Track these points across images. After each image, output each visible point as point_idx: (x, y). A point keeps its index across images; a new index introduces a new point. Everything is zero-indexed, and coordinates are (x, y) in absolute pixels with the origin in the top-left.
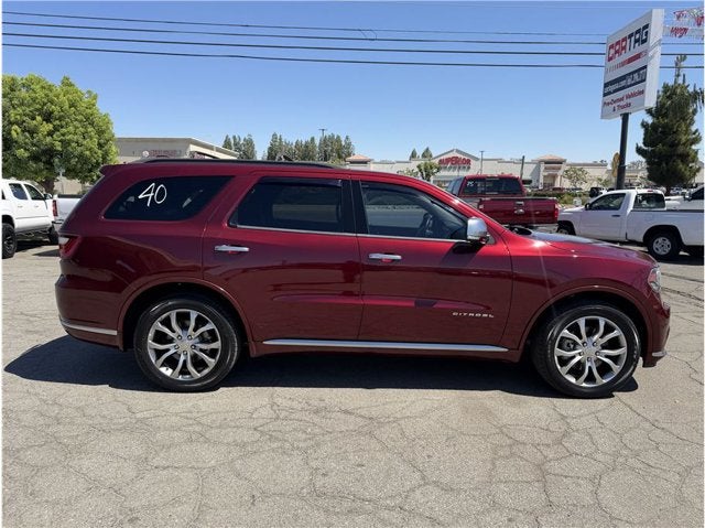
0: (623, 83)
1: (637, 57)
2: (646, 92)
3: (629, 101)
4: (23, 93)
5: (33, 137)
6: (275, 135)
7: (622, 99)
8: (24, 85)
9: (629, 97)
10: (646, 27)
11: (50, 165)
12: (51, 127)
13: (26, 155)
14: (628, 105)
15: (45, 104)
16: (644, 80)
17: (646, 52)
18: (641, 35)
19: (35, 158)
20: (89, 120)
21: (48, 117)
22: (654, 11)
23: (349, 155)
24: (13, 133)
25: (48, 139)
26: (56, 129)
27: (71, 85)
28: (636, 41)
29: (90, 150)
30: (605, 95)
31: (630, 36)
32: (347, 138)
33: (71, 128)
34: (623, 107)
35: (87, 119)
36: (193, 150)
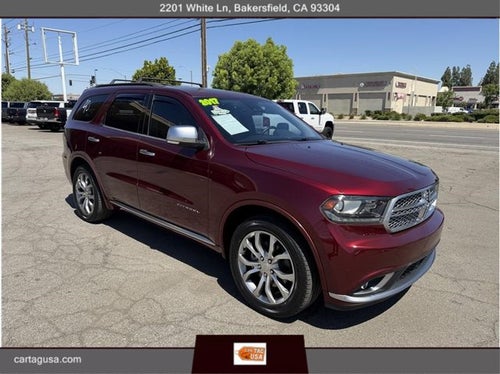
5: (243, 77)
8: (244, 46)
12: (252, 70)
15: (251, 57)
21: (252, 65)
25: (250, 78)
26: (255, 72)
29: (273, 84)
33: (263, 71)
35: (275, 64)
36: (396, 80)
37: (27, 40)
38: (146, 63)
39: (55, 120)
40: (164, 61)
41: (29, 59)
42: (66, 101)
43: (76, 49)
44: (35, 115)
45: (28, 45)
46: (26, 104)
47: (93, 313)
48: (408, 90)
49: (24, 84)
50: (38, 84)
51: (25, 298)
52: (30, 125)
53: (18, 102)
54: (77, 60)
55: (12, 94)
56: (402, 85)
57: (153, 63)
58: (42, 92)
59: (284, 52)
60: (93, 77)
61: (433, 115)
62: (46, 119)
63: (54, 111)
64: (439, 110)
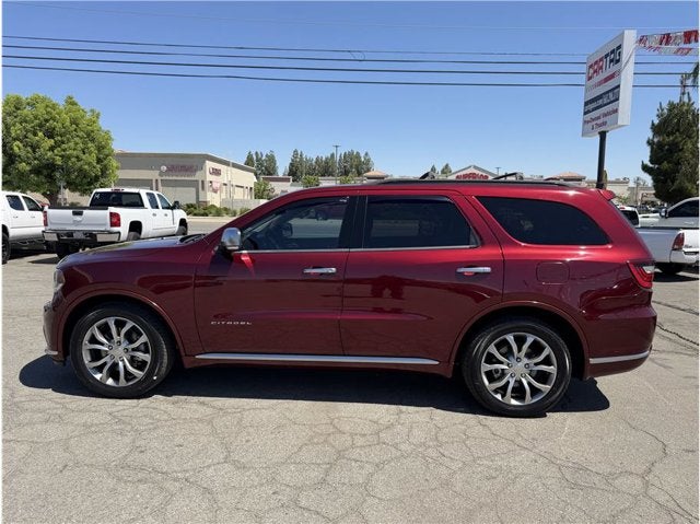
0: (600, 102)
1: (611, 77)
2: (620, 111)
3: (605, 119)
4: (27, 111)
5: (34, 152)
6: (296, 151)
7: (599, 118)
8: (28, 104)
9: (605, 115)
10: (619, 47)
11: (51, 179)
12: (52, 142)
13: (28, 168)
14: (604, 124)
15: (47, 121)
16: (617, 99)
17: (619, 72)
18: (614, 56)
19: (37, 171)
20: (90, 136)
21: (50, 134)
22: (626, 32)
23: (368, 170)
24: (16, 148)
25: (49, 154)
26: (57, 144)
27: (74, 104)
28: (611, 61)
29: (89, 164)
30: (585, 113)
31: (606, 56)
32: (366, 154)
33: (72, 144)
34: (600, 125)
35: (88, 135)
36: (209, 165)
48: (224, 178)
56: (217, 172)
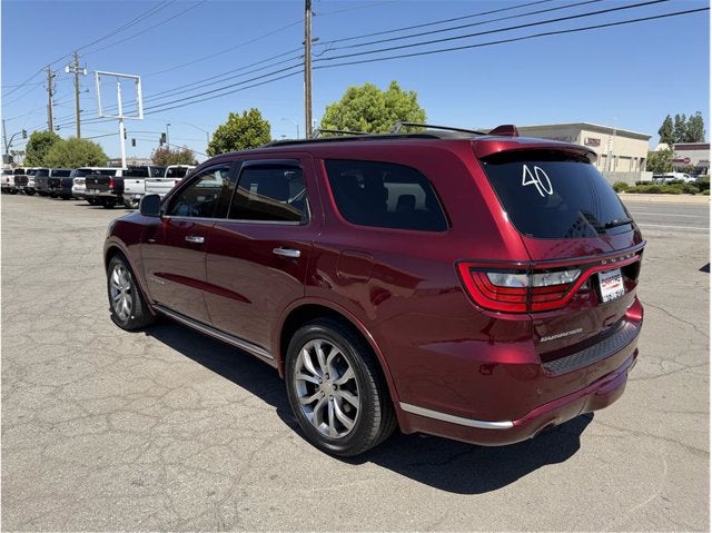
15: (369, 106)
36: (585, 135)
37: (77, 86)
38: (232, 116)
39: (109, 193)
40: (255, 114)
41: (79, 112)
42: (125, 168)
43: (140, 99)
44: (84, 186)
45: (78, 93)
46: (73, 171)
47: (124, 398)
48: (604, 149)
49: (72, 144)
50: (90, 146)
51: (55, 383)
52: (77, 199)
53: (63, 169)
54: (141, 112)
55: (56, 159)
56: (594, 142)
57: (241, 116)
58: (94, 155)
59: (413, 100)
60: (164, 135)
61: (638, 184)
62: (98, 192)
63: (108, 181)
64: (648, 176)
